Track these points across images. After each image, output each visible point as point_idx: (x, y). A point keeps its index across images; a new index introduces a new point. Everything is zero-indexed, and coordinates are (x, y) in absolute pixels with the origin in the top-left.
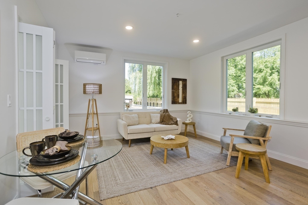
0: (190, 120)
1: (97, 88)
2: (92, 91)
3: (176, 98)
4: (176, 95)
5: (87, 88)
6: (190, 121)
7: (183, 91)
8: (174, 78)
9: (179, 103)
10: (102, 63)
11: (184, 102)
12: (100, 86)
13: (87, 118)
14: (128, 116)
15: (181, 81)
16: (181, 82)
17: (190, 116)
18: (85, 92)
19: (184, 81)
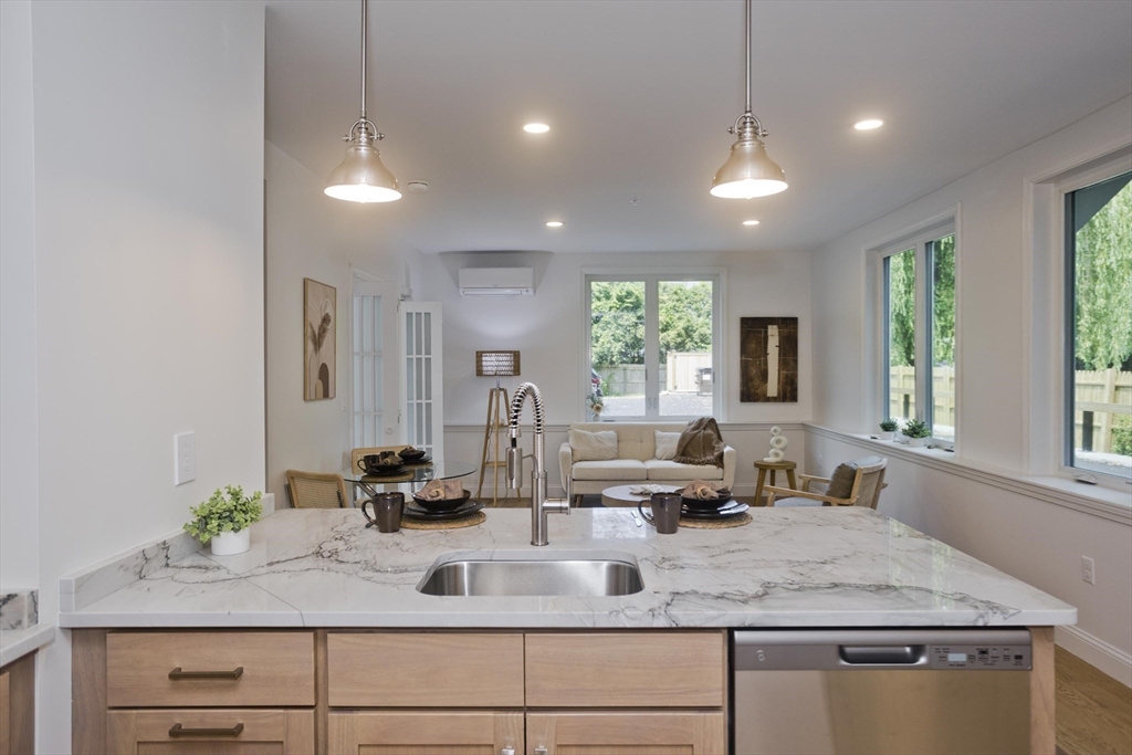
0: (777, 455)
1: (505, 362)
2: (494, 369)
3: (756, 382)
4: (753, 371)
5: (484, 363)
6: (778, 459)
7: (785, 360)
8: (747, 318)
9: (768, 400)
10: (524, 293)
11: (788, 395)
12: (516, 355)
13: (487, 437)
14: (585, 435)
15: (775, 327)
16: (773, 331)
17: (778, 442)
18: (480, 372)
19: (789, 326)
